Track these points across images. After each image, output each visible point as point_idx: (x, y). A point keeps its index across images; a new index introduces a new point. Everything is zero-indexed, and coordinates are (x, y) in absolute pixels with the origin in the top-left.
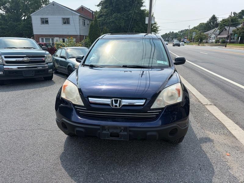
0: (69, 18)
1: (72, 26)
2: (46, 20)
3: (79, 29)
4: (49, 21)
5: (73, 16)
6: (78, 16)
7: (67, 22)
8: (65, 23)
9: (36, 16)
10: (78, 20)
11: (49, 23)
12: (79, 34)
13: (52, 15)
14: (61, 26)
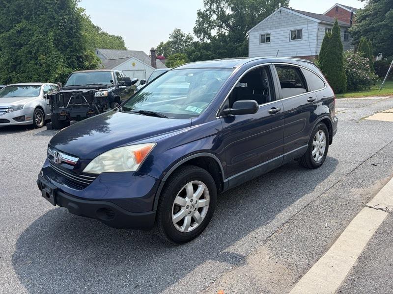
0: (301, 30)
1: (305, 42)
2: (268, 36)
3: (315, 46)
4: (271, 39)
5: (309, 25)
6: (317, 24)
7: (297, 36)
8: (294, 38)
9: (254, 33)
10: (316, 30)
11: (271, 41)
12: (314, 54)
13: (276, 28)
14: (288, 44)
